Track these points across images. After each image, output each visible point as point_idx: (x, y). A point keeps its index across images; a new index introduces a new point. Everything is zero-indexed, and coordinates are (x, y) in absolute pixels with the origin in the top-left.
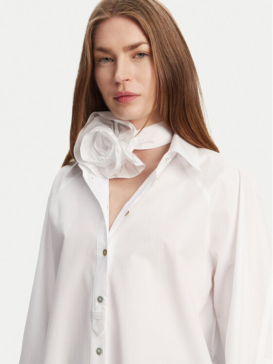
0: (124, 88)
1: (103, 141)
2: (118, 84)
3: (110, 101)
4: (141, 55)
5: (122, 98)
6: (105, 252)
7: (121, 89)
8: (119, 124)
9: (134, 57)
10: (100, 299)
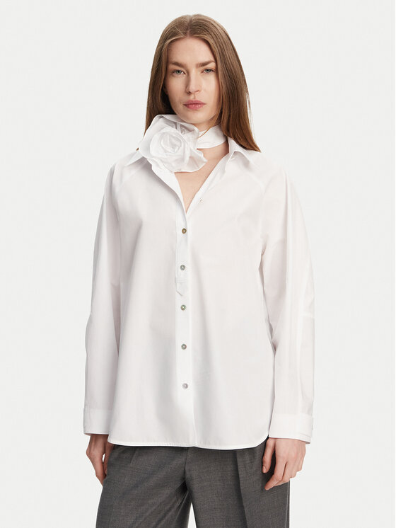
0: (195, 98)
1: (170, 139)
2: (189, 93)
3: (179, 107)
4: (208, 70)
5: (193, 105)
6: (184, 231)
7: (192, 97)
8: (181, 126)
9: (202, 72)
10: (183, 267)
